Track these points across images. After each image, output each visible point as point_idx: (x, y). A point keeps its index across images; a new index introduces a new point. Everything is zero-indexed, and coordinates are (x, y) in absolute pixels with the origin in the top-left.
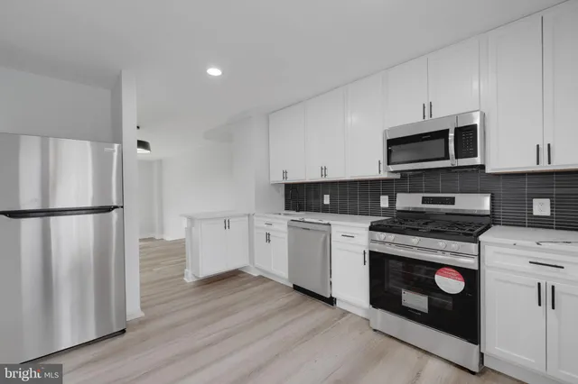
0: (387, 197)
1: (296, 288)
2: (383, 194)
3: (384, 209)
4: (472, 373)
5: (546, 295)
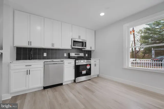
0: (66, 54)
1: (45, 88)
4: (90, 80)
5: (95, 65)
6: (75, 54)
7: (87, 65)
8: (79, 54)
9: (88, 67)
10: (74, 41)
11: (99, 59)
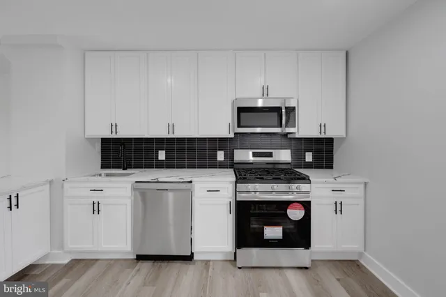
0: (223, 152)
1: (140, 258)
2: (220, 150)
3: (220, 162)
4: (306, 268)
5: (338, 208)
6: (255, 155)
7: (287, 204)
8: (270, 155)
9: (296, 214)
10: (241, 110)
11: (366, 184)
